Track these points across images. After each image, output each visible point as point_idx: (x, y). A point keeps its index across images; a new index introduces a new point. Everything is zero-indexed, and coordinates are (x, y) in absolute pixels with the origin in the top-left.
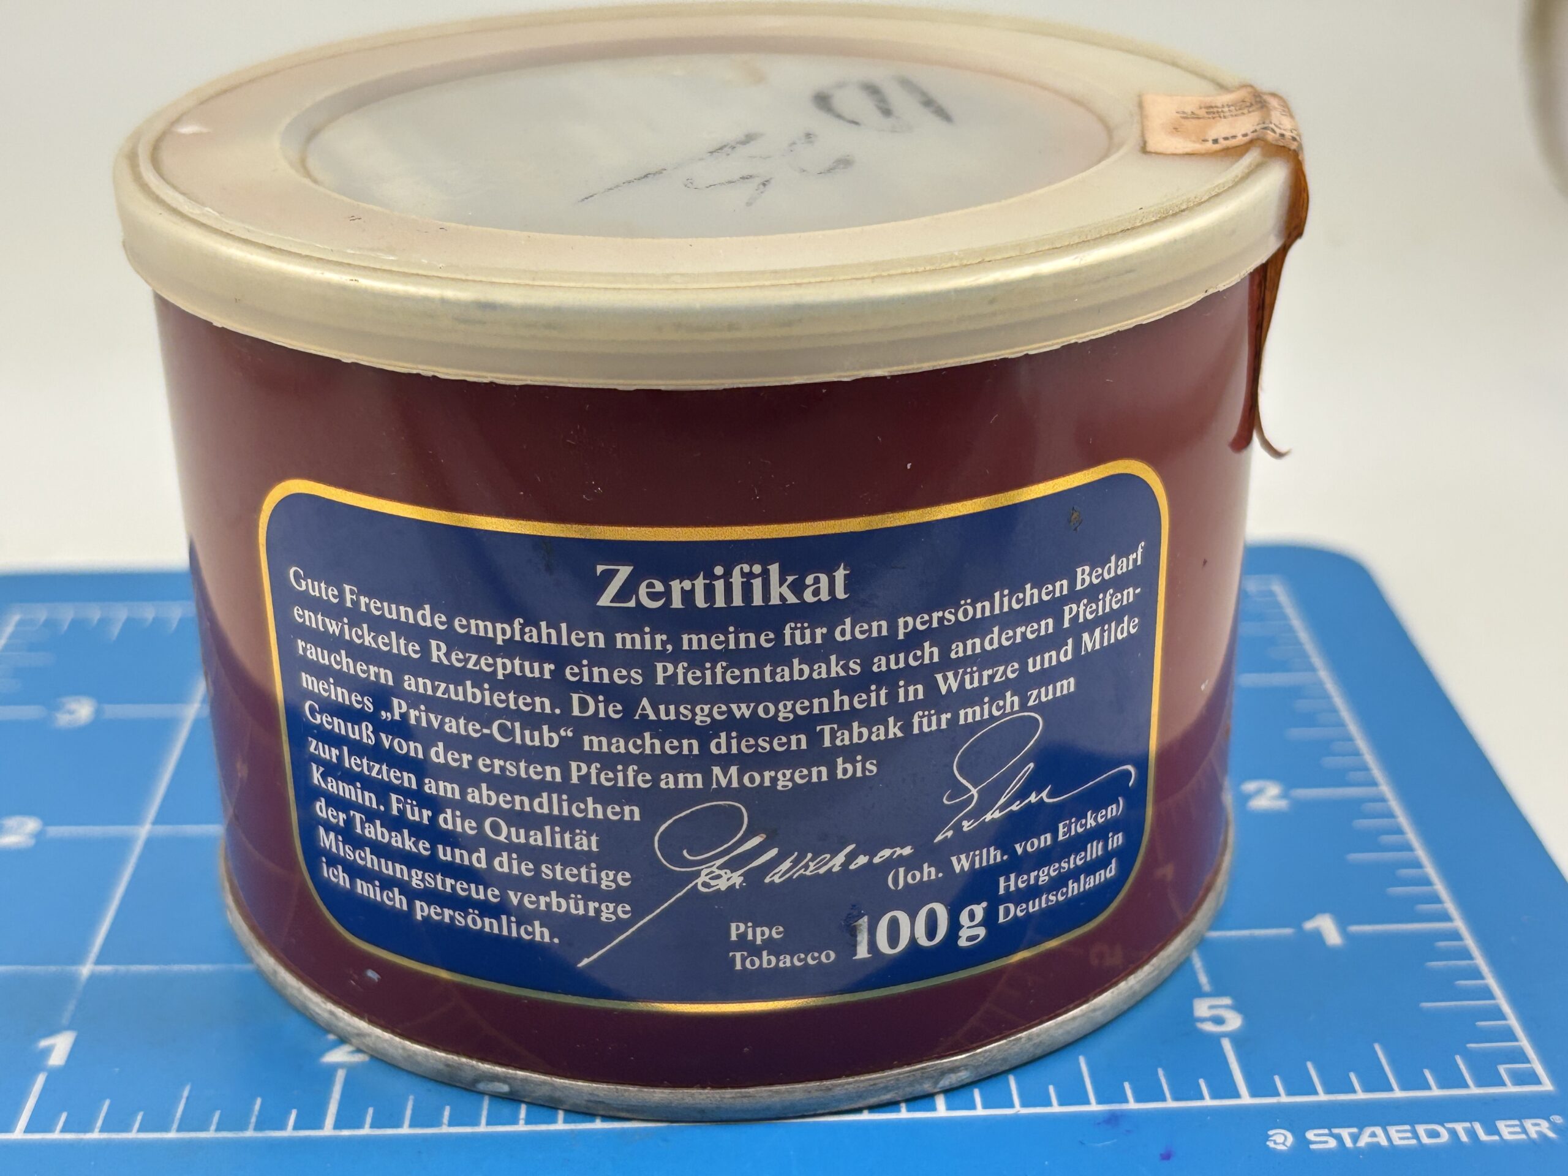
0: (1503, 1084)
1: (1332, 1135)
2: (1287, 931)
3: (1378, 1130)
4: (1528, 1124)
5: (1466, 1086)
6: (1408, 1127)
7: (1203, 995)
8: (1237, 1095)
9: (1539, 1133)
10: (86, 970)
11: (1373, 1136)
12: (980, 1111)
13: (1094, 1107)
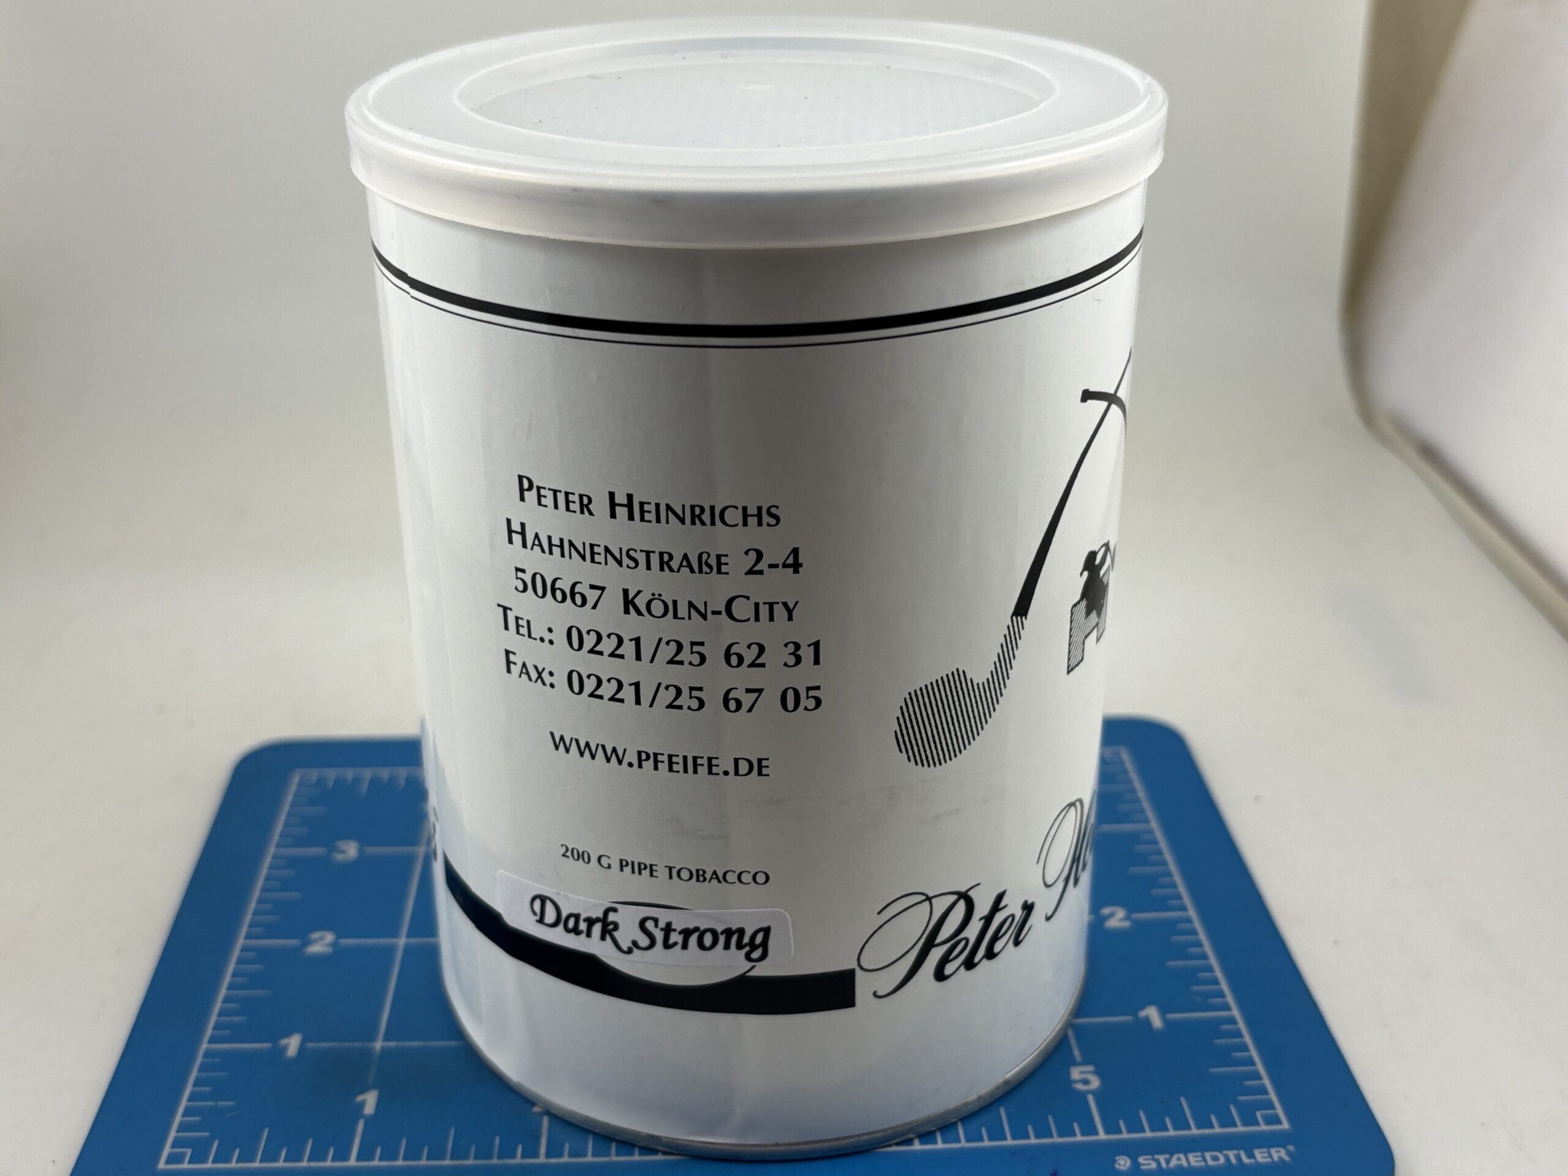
0: (1258, 1124)
1: (1153, 1159)
2: (1128, 1018)
3: (1182, 1156)
4: (1273, 1151)
5: (1235, 1125)
6: (1199, 1154)
7: (1075, 1064)
8: (1096, 1133)
9: (1280, 1157)
10: (378, 1045)
11: (1179, 1160)
12: (940, 1145)
13: (1010, 1142)
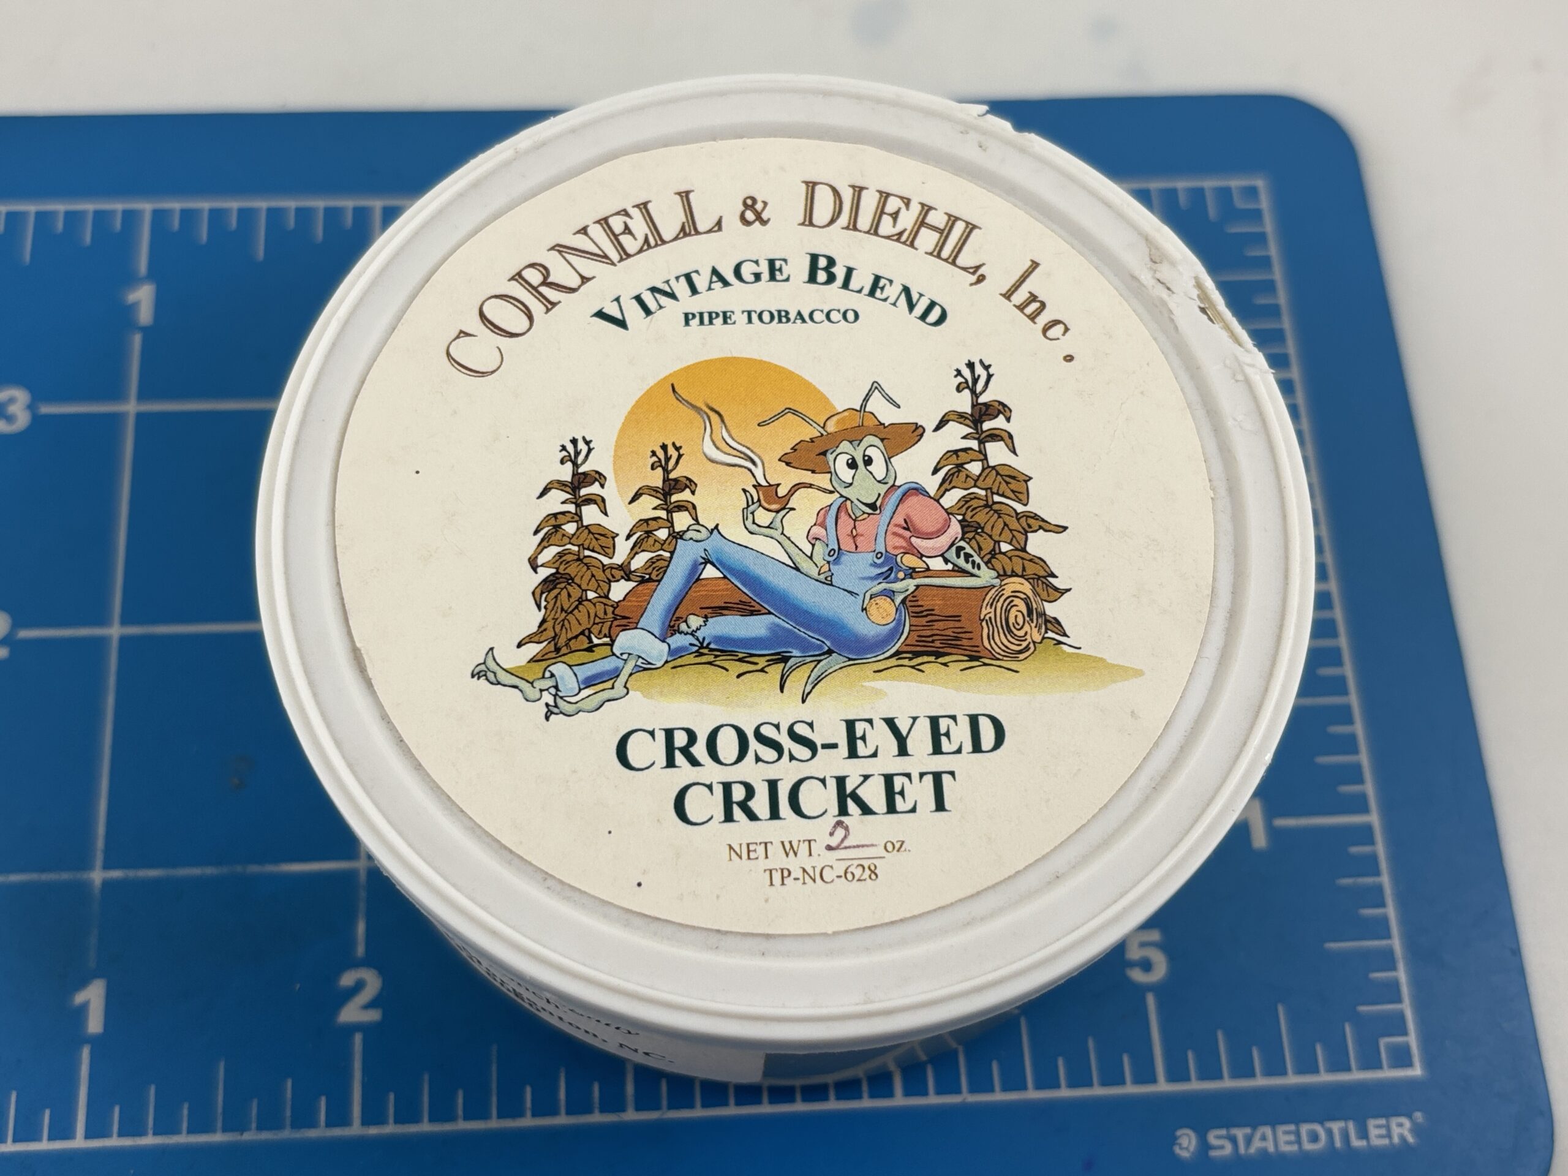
0: (1381, 1066)
1: (1228, 1136)
3: (1268, 1130)
4: (1394, 1121)
5: (1348, 1068)
6: (1292, 1127)
8: (1153, 1080)
9: (1402, 1136)
10: (97, 876)
11: (1263, 1139)
12: (932, 1100)
13: (1032, 1094)
